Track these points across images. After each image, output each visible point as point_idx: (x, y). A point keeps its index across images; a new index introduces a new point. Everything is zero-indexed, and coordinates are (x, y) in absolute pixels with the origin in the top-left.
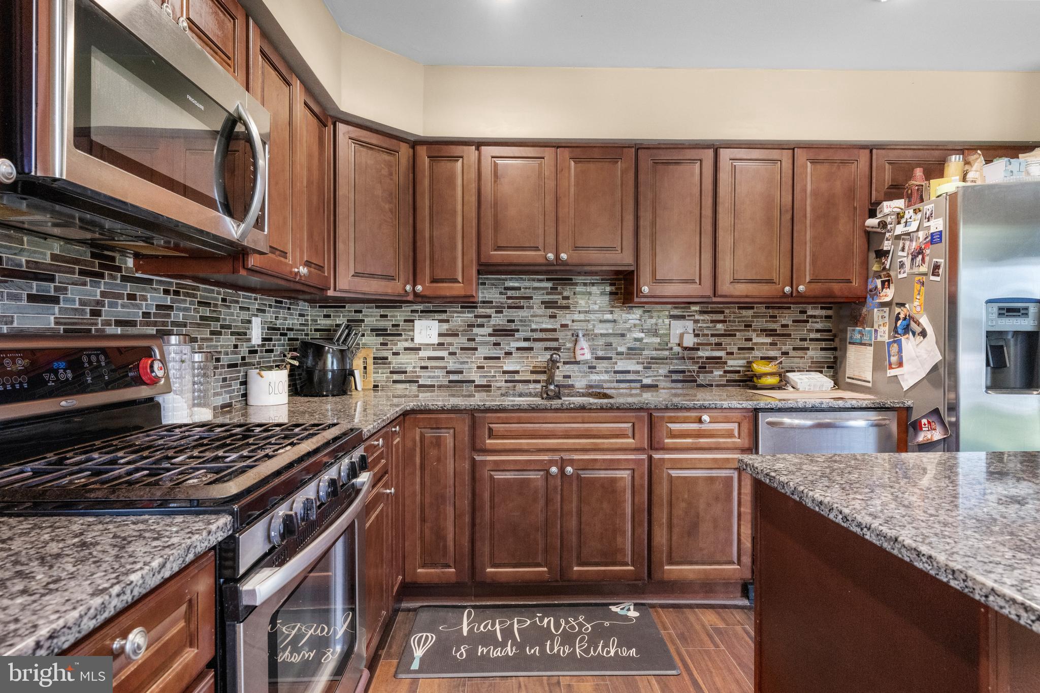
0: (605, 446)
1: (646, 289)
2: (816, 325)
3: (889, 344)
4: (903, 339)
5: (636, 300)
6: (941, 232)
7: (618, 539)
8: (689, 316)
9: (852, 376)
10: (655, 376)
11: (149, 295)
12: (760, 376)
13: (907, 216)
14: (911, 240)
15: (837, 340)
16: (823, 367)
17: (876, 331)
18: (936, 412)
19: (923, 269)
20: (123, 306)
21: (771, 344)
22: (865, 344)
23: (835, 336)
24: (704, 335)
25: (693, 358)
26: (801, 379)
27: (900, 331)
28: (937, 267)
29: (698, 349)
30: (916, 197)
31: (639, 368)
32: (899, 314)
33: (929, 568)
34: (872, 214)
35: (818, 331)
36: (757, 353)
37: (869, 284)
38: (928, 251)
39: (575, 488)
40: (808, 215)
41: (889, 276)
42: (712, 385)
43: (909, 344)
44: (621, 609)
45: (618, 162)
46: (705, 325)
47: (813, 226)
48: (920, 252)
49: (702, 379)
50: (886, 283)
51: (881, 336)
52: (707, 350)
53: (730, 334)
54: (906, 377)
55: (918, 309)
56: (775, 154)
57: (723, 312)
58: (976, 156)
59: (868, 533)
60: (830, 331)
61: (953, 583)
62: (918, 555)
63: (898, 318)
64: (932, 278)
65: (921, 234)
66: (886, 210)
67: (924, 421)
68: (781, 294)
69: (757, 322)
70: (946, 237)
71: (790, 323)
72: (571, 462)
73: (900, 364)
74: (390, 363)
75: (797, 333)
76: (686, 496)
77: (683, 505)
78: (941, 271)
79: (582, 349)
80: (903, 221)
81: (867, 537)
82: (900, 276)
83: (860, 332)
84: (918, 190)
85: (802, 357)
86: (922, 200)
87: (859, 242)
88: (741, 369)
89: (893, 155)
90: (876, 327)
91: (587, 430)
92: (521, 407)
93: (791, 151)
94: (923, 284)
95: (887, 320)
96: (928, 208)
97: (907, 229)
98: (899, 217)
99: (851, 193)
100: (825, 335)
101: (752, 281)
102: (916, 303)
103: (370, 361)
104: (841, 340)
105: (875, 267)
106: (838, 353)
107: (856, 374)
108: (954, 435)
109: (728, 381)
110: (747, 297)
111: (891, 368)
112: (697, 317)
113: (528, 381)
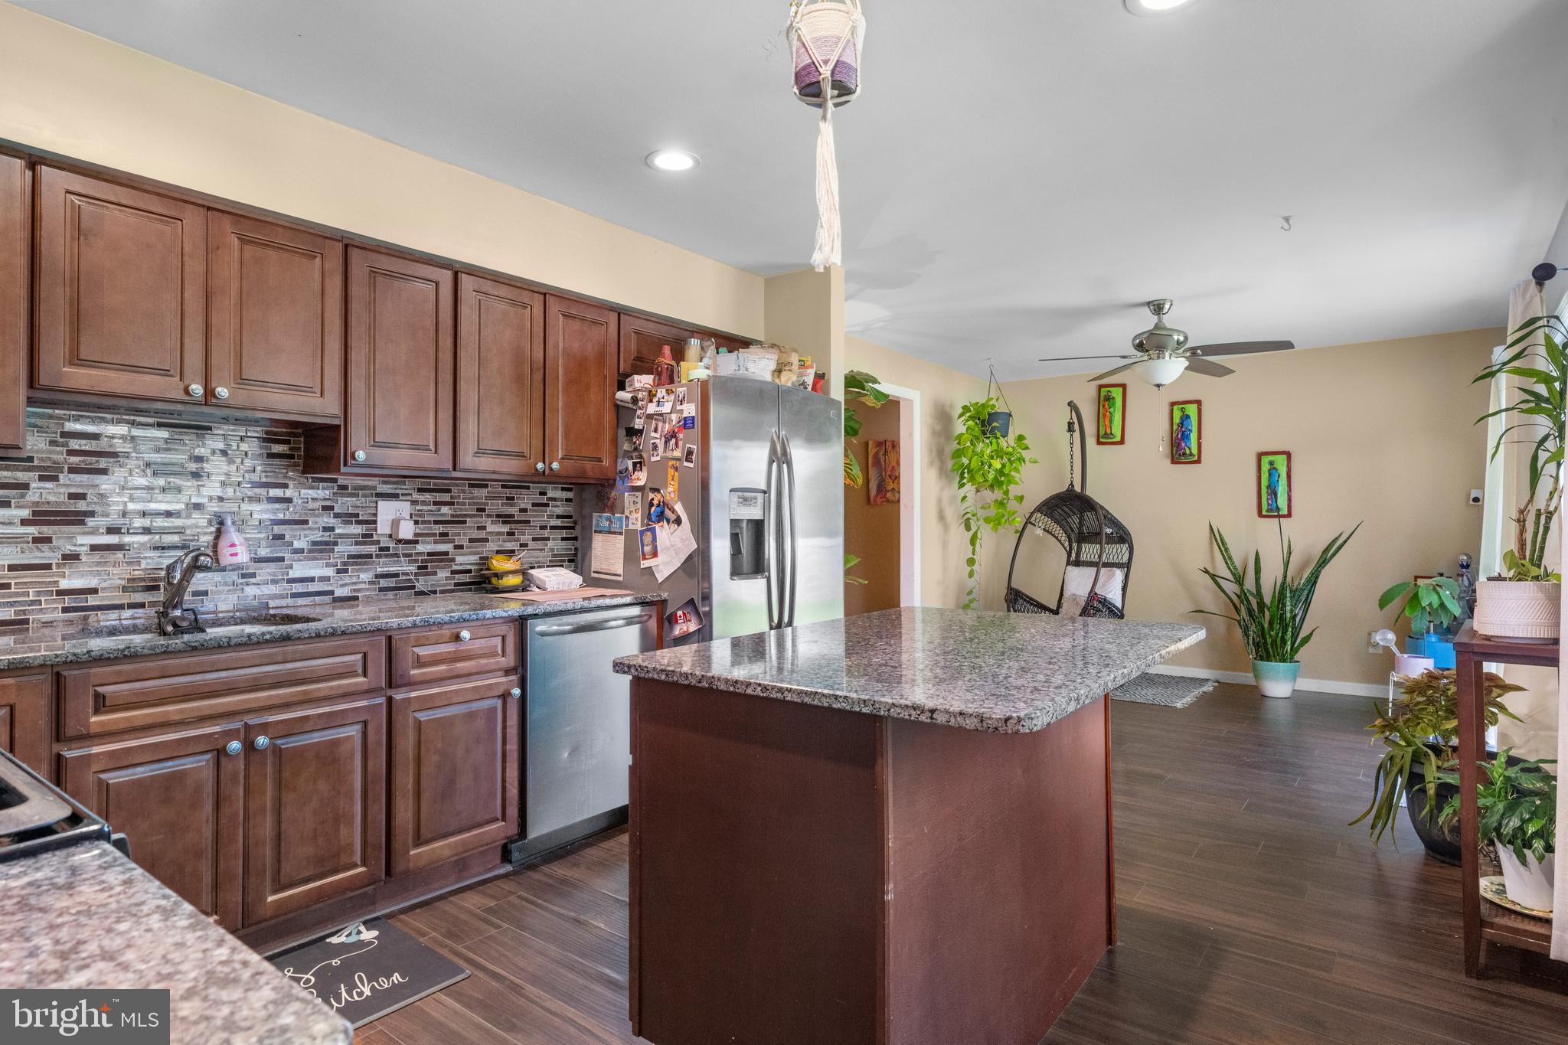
0: (322, 694)
1: (361, 455)
2: (556, 509)
3: (642, 532)
4: (657, 527)
5: (343, 469)
6: (693, 417)
7: (342, 833)
8: (403, 495)
9: (599, 570)
10: (355, 583)
12: (499, 576)
13: (659, 395)
14: (664, 422)
15: (578, 527)
16: (564, 561)
17: (627, 518)
18: (691, 602)
19: (677, 453)
21: (509, 534)
22: (614, 533)
23: (575, 523)
24: (424, 522)
25: (410, 555)
26: (548, 577)
27: (653, 518)
28: (690, 453)
29: (417, 542)
30: (668, 377)
31: (330, 572)
32: (653, 499)
33: (845, 705)
34: (621, 387)
35: (558, 517)
36: (493, 546)
37: (619, 464)
38: (681, 436)
39: (269, 769)
40: (560, 378)
41: (641, 457)
42: (435, 592)
43: (664, 533)
44: (347, 936)
45: (316, 257)
46: (425, 508)
47: (566, 390)
48: (673, 435)
49: (421, 585)
50: (638, 465)
51: (633, 524)
52: (429, 543)
53: (458, 521)
54: (661, 567)
55: (672, 495)
56: (525, 297)
57: (449, 491)
58: (709, 343)
59: (790, 695)
60: (570, 517)
61: (864, 710)
62: (836, 699)
63: (651, 505)
64: (686, 464)
65: (674, 417)
66: (637, 385)
67: (680, 613)
68: (533, 471)
69: (492, 504)
70: (698, 423)
71: (529, 507)
72: (264, 728)
73: (655, 554)
75: (538, 518)
76: (440, 745)
77: (435, 758)
78: (694, 457)
79: (233, 545)
80: (655, 400)
81: (788, 698)
82: (653, 459)
83: (609, 519)
84: (667, 369)
85: (542, 550)
86: (672, 381)
87: (608, 416)
88: (473, 567)
89: (639, 325)
90: (627, 513)
91: (291, 673)
92: (170, 649)
93: (542, 297)
94: (676, 469)
95: (639, 506)
96: (681, 391)
97: (659, 409)
98: (651, 396)
99: (601, 357)
100: (567, 523)
101: (500, 453)
102: (670, 489)
104: (583, 528)
105: (626, 447)
106: (578, 544)
107: (604, 567)
108: (708, 624)
109: (456, 584)
110: (494, 472)
111: (644, 559)
112: (416, 496)
113: (120, 607)
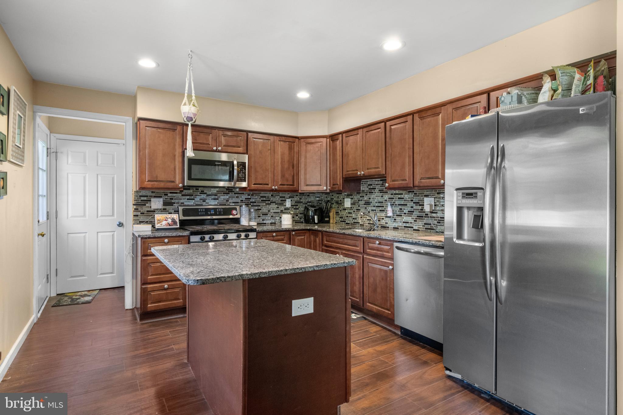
10: (419, 225)
11: (243, 196)
20: (235, 199)
25: (435, 218)
29: (437, 213)
31: (412, 221)
74: (339, 214)
76: (373, 275)
79: (388, 211)
103: (335, 213)
